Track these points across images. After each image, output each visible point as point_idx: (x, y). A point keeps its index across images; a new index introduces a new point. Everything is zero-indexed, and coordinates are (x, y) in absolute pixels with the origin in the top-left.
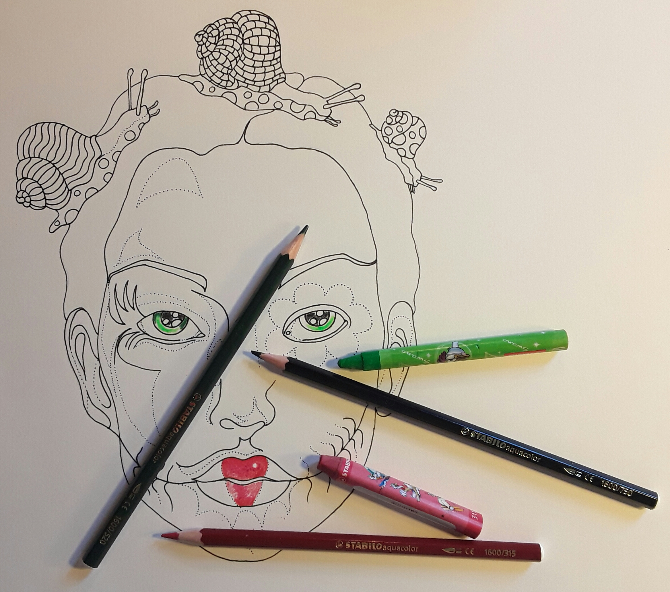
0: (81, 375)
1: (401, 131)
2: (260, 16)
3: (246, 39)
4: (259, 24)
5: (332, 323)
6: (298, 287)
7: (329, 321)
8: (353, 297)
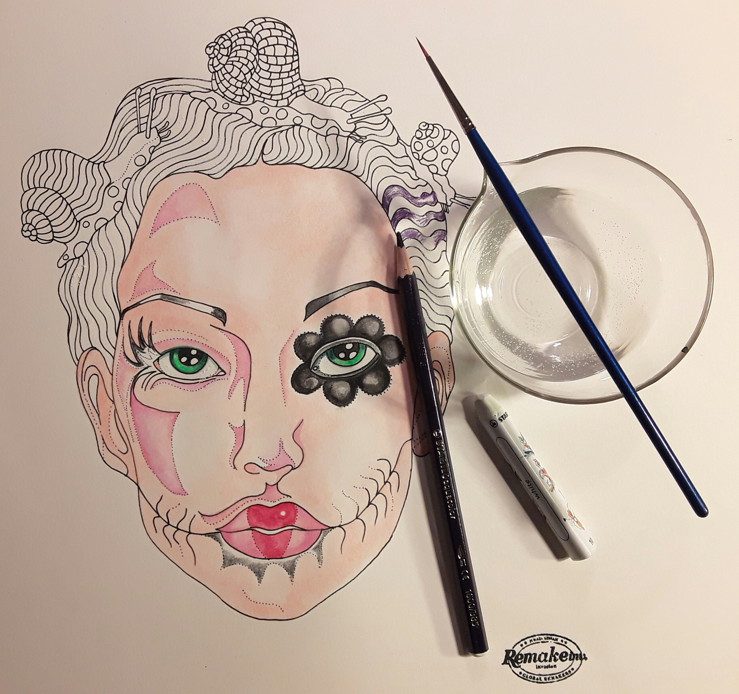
0: (95, 419)
1: (432, 145)
2: (276, 24)
3: (260, 50)
4: (274, 32)
5: (362, 356)
6: (325, 319)
7: (359, 354)
8: (385, 328)
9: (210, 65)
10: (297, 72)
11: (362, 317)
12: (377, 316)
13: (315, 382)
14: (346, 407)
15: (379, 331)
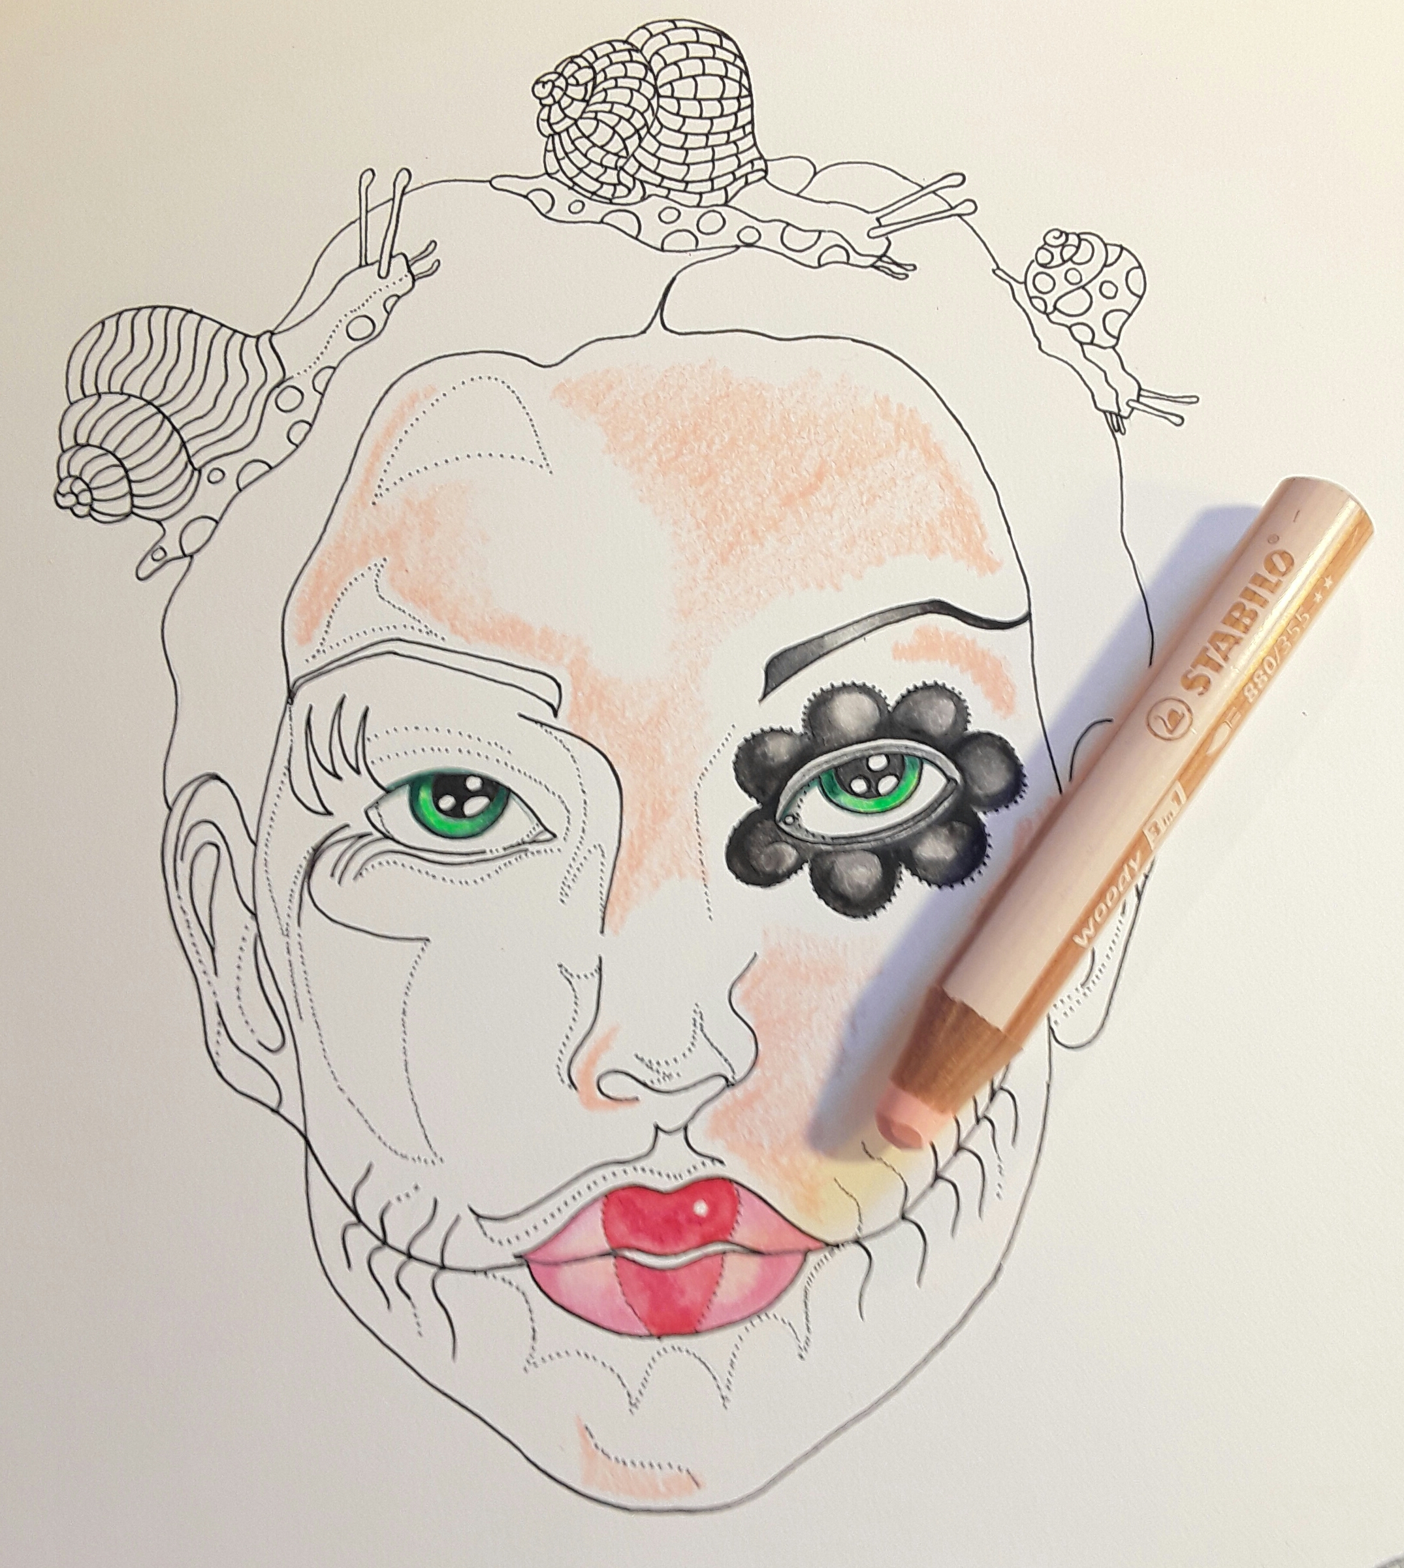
0: (202, 958)
1: (1078, 280)
3: (661, 87)
4: (695, 50)
5: (912, 788)
6: (814, 695)
7: (903, 783)
8: (969, 714)
9: (543, 120)
10: (747, 132)
11: (911, 688)
12: (949, 687)
13: (787, 857)
14: (872, 918)
15: (955, 722)
